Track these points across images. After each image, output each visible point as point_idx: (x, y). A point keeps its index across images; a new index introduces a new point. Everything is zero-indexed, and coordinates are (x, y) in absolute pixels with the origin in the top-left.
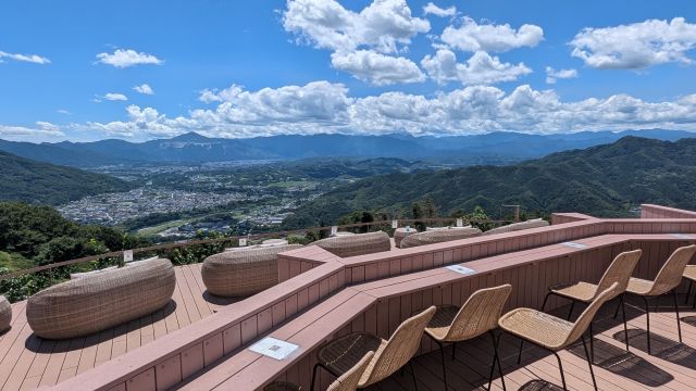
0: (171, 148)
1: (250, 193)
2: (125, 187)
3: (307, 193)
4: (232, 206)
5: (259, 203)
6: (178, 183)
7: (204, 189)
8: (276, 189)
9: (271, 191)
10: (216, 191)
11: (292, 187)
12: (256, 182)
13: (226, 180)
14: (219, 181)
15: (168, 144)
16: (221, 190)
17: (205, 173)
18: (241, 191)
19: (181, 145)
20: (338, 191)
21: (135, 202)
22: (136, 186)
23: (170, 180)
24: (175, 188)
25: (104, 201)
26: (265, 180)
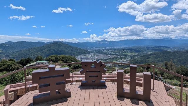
0: (99, 44)
1: (118, 55)
2: (89, 53)
3: (134, 56)
4: (113, 59)
5: (120, 58)
6: (100, 52)
7: (106, 54)
8: (125, 54)
9: (123, 55)
10: (109, 54)
11: (129, 54)
12: (119, 52)
13: (112, 52)
14: (110, 52)
15: (99, 43)
16: (111, 54)
17: (107, 50)
18: (116, 55)
19: (102, 43)
20: (144, 56)
21: (91, 56)
22: (92, 53)
23: (99, 51)
24: (100, 53)
25: (85, 56)
26: (122, 52)
